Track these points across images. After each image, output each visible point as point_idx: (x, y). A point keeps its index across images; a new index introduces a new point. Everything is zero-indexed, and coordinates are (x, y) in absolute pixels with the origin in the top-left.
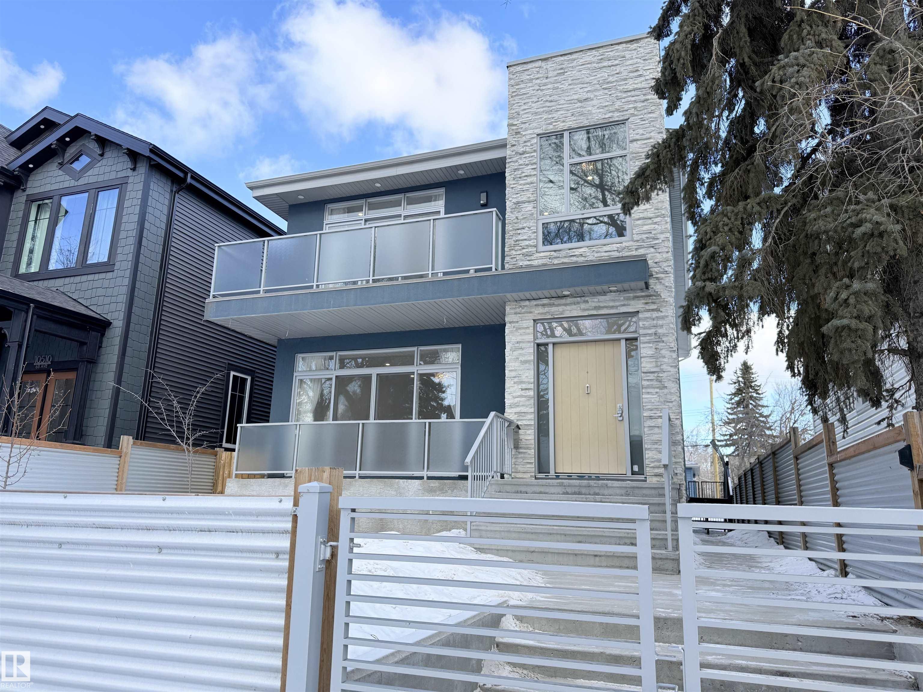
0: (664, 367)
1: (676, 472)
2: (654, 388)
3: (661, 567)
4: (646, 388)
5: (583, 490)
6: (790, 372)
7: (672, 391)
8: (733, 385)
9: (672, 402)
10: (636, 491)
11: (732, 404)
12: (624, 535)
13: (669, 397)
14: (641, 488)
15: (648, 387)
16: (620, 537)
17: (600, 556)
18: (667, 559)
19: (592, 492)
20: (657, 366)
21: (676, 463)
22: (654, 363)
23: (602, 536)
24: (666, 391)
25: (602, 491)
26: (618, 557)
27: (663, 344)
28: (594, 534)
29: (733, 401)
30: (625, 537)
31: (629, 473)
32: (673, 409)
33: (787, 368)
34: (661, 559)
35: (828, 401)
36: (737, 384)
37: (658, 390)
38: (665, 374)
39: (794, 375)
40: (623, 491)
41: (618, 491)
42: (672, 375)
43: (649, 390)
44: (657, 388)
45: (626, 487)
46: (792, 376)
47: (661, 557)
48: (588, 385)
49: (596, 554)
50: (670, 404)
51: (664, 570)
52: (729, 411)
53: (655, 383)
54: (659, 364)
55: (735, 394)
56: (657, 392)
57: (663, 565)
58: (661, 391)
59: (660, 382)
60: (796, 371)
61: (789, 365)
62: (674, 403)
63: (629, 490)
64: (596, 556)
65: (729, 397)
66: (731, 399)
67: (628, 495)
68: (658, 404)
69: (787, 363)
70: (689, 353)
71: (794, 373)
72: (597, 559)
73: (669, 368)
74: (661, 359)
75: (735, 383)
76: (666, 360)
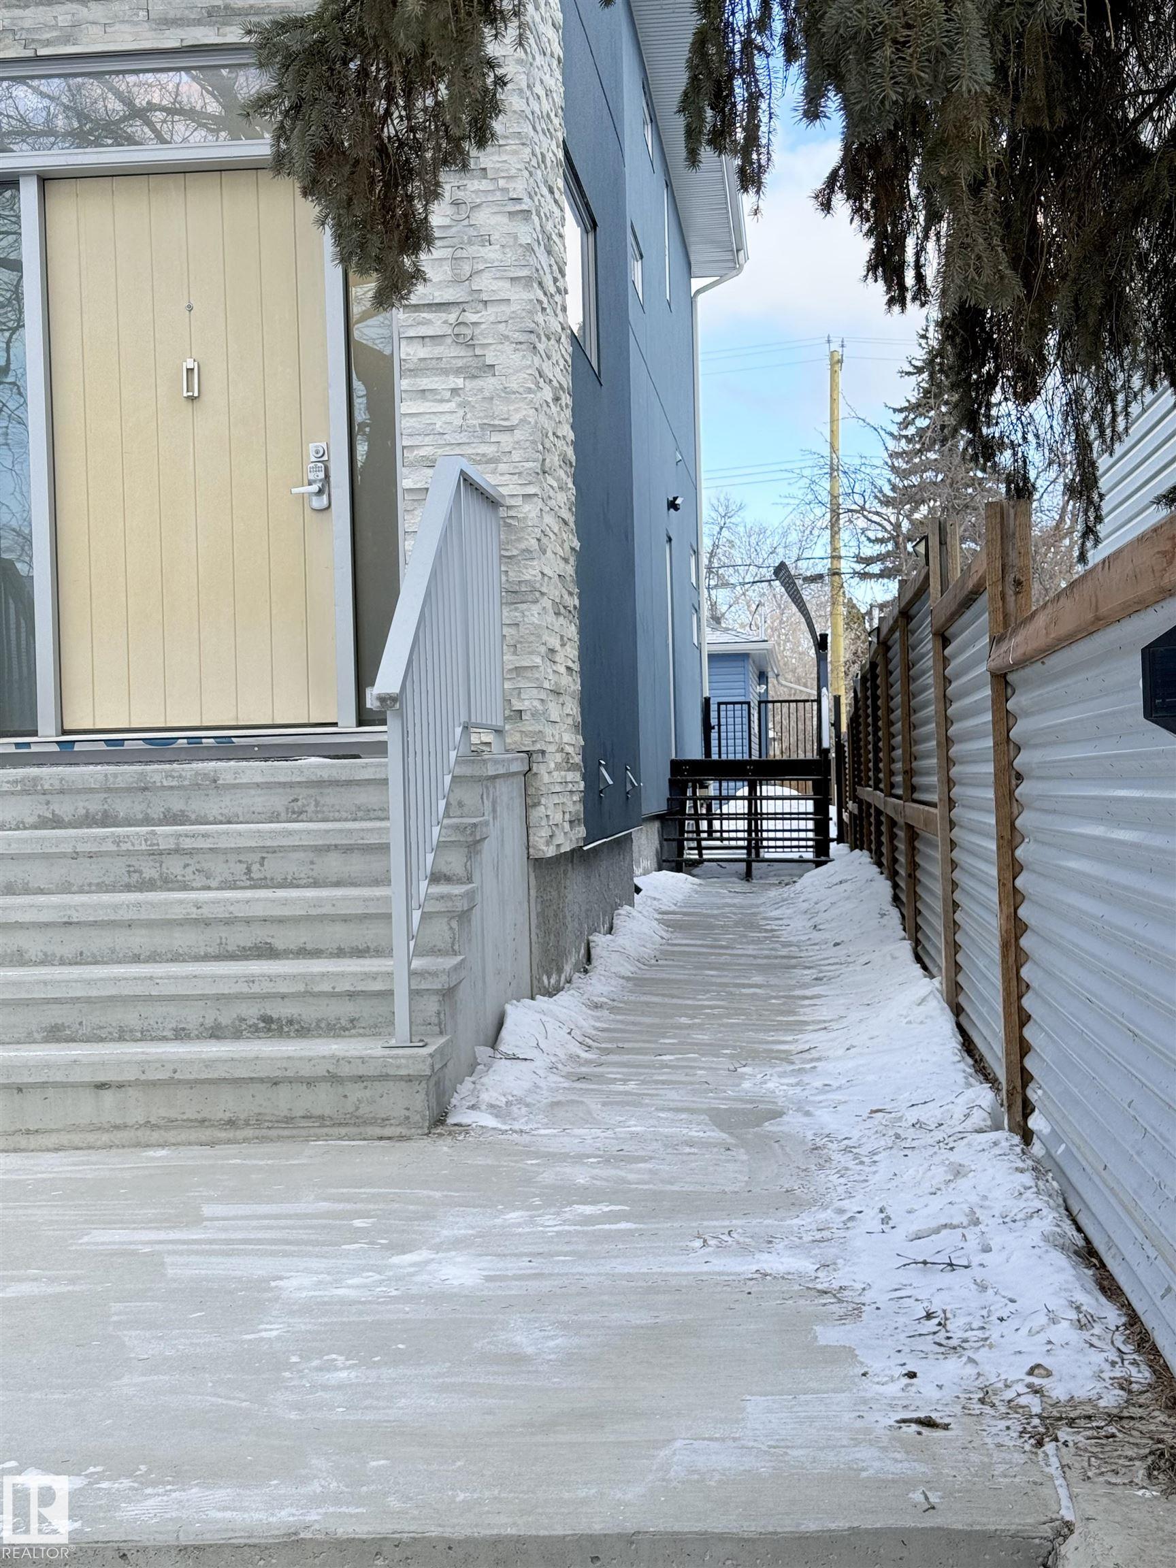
0: (486, 284)
1: (517, 705)
2: (445, 372)
3: (364, 1110)
4: (414, 372)
5: (122, 807)
6: (881, 286)
7: (514, 386)
8: (913, 379)
9: (511, 429)
10: (331, 798)
11: (909, 440)
12: (235, 989)
13: (500, 408)
14: (349, 783)
15: (421, 369)
16: (219, 998)
17: (120, 1086)
18: (384, 1077)
19: (156, 812)
20: (457, 281)
21: (518, 670)
22: (447, 267)
23: (149, 999)
24: (489, 384)
25: (197, 805)
26: (193, 1084)
27: (485, 185)
28: (113, 991)
29: (911, 431)
30: (239, 997)
31: (348, 720)
32: (516, 456)
33: (872, 268)
34: (361, 1078)
35: (1037, 409)
36: (925, 375)
37: (460, 382)
38: (490, 314)
39: (897, 299)
40: (278, 802)
41: (259, 801)
42: (514, 316)
43: (425, 383)
44: (458, 371)
45: (291, 785)
46: (891, 302)
47: (362, 1071)
48: (190, 364)
49: (102, 1078)
50: (504, 438)
51: (373, 1122)
52: (900, 463)
53: (448, 351)
54: (467, 269)
55: (915, 408)
56: (455, 391)
57: (372, 1102)
58: (470, 384)
59: (470, 344)
60: (910, 278)
61: (877, 250)
62: (518, 434)
63: (302, 793)
64: (101, 1086)
65: (900, 417)
66: (905, 424)
67: (297, 815)
68: (463, 438)
69: (870, 244)
70: (735, 261)
71: (903, 288)
72: (108, 1096)
73: (504, 289)
74: (473, 250)
75: (920, 370)
76: (491, 253)
